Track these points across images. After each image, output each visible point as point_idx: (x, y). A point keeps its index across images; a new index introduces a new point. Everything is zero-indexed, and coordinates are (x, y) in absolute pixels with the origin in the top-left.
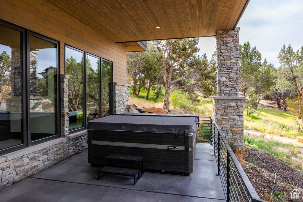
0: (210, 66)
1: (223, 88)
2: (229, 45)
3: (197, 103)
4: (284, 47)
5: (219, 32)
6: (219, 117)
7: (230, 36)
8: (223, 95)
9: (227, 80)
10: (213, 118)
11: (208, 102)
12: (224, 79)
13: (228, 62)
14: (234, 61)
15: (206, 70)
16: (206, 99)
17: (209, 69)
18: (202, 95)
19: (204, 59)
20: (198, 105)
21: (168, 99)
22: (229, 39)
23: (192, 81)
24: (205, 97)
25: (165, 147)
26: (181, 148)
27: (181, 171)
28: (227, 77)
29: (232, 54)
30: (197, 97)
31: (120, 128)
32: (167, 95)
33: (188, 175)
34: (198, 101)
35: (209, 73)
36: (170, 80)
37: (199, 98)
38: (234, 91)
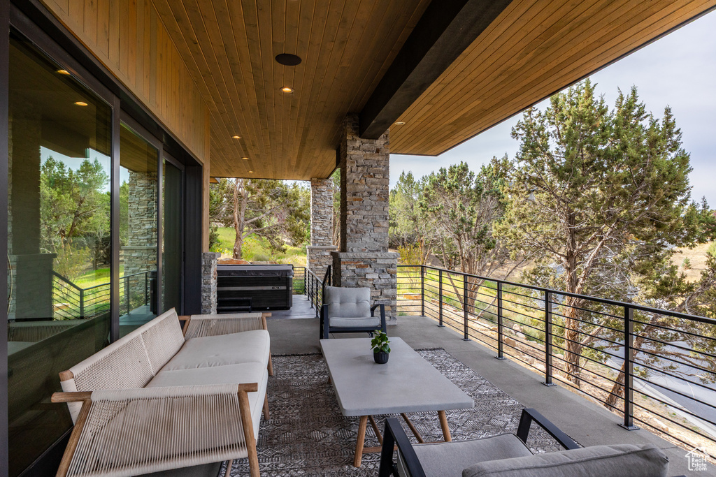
0: (302, 199)
1: (317, 237)
2: (323, 194)
3: (280, 254)
4: (403, 173)
5: (313, 179)
6: (313, 266)
7: (324, 184)
8: (317, 244)
9: (321, 229)
10: (307, 267)
11: (298, 253)
12: (318, 228)
13: (322, 211)
14: (328, 210)
15: (296, 205)
16: (296, 248)
17: (300, 204)
18: (289, 241)
19: (294, 190)
20: (284, 257)
21: (240, 249)
22: (324, 187)
23: (274, 221)
24: (295, 245)
25: (270, 288)
26: (284, 288)
27: (283, 306)
28: (321, 226)
29: (326, 203)
30: (282, 245)
31: (230, 275)
32: (239, 242)
33: (288, 308)
34: (284, 251)
35: (301, 211)
36: (242, 219)
37: (284, 247)
38: (327, 241)
